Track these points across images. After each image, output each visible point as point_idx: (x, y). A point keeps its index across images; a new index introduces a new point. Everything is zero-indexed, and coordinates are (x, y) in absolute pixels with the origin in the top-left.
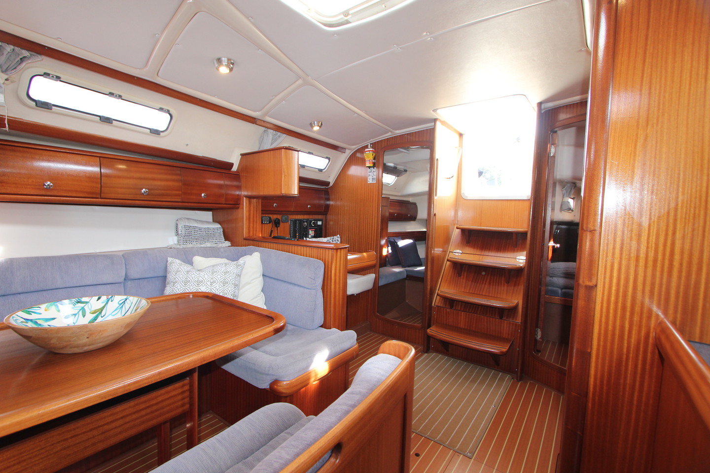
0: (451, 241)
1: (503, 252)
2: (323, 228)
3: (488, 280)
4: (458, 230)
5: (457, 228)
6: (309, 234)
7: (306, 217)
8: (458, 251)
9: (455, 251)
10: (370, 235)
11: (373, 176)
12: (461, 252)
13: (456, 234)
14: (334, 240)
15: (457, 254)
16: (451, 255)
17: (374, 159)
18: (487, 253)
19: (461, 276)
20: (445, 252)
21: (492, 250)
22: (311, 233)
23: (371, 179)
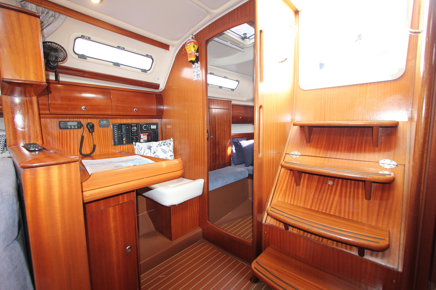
0: (288, 140)
1: (358, 152)
2: (159, 131)
3: (338, 193)
4: (296, 128)
5: (294, 125)
6: (140, 138)
7: (135, 121)
8: (296, 153)
9: (292, 153)
10: (198, 137)
11: (197, 72)
12: (300, 154)
13: (294, 131)
14: (165, 144)
15: (295, 157)
16: (288, 158)
17: (197, 51)
18: (333, 154)
19: (299, 185)
20: (280, 154)
21: (341, 151)
22: (144, 137)
23: (196, 76)
